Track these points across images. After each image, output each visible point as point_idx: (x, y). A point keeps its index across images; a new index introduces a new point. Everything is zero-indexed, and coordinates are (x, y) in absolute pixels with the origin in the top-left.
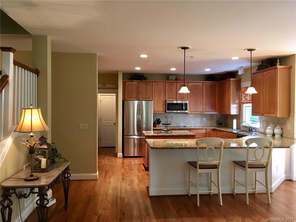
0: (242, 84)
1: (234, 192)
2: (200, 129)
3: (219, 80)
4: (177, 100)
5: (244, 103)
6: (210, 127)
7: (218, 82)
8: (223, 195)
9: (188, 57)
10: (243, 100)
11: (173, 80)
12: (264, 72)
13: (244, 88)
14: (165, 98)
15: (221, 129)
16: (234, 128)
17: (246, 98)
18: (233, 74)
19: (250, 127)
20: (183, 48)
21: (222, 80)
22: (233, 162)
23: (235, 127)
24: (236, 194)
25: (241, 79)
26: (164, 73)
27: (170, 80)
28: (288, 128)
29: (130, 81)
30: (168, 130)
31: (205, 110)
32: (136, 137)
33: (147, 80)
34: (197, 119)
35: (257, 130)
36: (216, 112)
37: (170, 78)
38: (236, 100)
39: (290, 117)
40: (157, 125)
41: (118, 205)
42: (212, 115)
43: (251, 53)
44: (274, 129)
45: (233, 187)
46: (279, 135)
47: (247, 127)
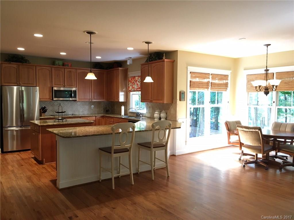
0: (129, 73)
1: (138, 171)
2: (90, 116)
3: (106, 69)
4: (65, 86)
5: (131, 91)
6: (98, 114)
7: (105, 70)
8: (133, 174)
9: (87, 43)
10: (130, 88)
11: (59, 65)
12: (152, 64)
13: (131, 77)
14: (51, 84)
15: (111, 116)
16: (122, 115)
17: (133, 86)
18: (119, 64)
19: (138, 113)
20: (88, 33)
21: (109, 69)
22: (138, 144)
23: (123, 113)
24: (140, 173)
25: (128, 68)
26: (49, 57)
27: (57, 64)
28: (171, 112)
29: (8, 63)
30: (63, 118)
31: (94, 97)
32: (14, 128)
33: (29, 63)
34: (85, 106)
35: (144, 115)
36: (104, 99)
37: (57, 62)
38: (124, 89)
39: (173, 103)
40: (43, 114)
41: (26, 205)
42: (99, 103)
43: (148, 45)
44: (161, 114)
45: (137, 166)
46: (164, 118)
47: (134, 113)
